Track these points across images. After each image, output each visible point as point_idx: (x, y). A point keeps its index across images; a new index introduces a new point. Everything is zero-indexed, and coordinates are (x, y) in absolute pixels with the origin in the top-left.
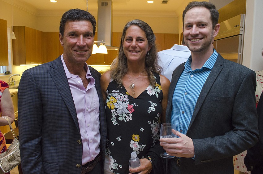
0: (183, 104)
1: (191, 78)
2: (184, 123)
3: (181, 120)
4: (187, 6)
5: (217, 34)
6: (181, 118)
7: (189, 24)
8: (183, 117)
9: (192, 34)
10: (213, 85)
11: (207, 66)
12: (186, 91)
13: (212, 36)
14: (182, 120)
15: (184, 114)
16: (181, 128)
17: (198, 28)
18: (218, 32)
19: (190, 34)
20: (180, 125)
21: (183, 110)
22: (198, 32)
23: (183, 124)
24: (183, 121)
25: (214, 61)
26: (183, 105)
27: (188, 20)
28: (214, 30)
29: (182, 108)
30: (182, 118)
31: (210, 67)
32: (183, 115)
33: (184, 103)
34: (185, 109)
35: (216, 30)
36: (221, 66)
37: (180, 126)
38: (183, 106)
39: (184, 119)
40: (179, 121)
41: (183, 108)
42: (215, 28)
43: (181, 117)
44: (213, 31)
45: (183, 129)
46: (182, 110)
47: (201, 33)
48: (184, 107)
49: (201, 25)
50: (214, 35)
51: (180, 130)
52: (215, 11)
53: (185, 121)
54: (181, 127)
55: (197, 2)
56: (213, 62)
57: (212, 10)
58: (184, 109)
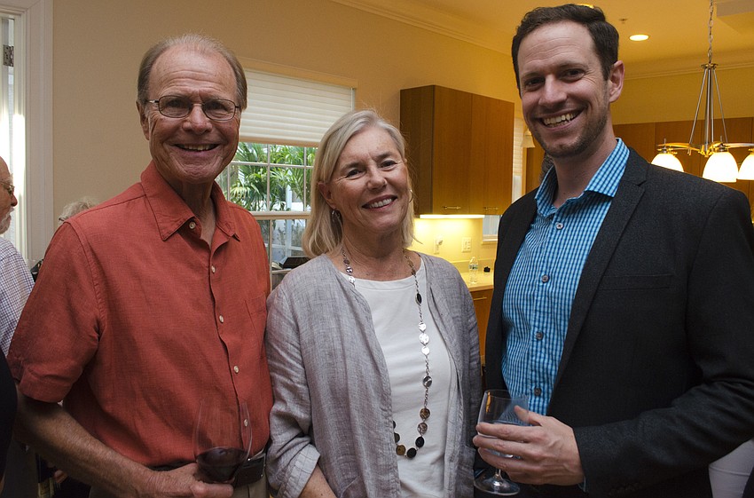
0: (538, 309)
1: (559, 232)
2: (545, 366)
3: (534, 358)
4: (520, 24)
5: (619, 92)
6: (534, 353)
7: (532, 74)
8: (539, 349)
9: (546, 103)
10: (618, 245)
11: (598, 187)
12: (546, 272)
13: (605, 99)
14: (538, 360)
15: (544, 340)
16: (536, 382)
17: (560, 83)
18: (621, 84)
19: (540, 102)
20: (534, 373)
21: (538, 327)
22: (562, 96)
23: (541, 370)
24: (542, 360)
25: (618, 172)
26: (538, 313)
27: (529, 64)
28: (610, 82)
29: (537, 324)
30: (538, 354)
31: (608, 189)
32: (539, 343)
33: (540, 306)
34: (545, 325)
35: (615, 80)
36: (639, 185)
37: (533, 378)
38: (537, 317)
39: (543, 355)
40: (530, 362)
41: (539, 321)
42: (611, 75)
43: (535, 348)
44: (606, 84)
45: (542, 385)
46: (536, 330)
47: (571, 96)
48: (541, 319)
49: (567, 72)
50: (611, 95)
51: (533, 387)
52: (603, 28)
53: (546, 361)
54: (537, 379)
55: (547, 10)
56: (616, 175)
57: (595, 25)
58: (541, 324)
